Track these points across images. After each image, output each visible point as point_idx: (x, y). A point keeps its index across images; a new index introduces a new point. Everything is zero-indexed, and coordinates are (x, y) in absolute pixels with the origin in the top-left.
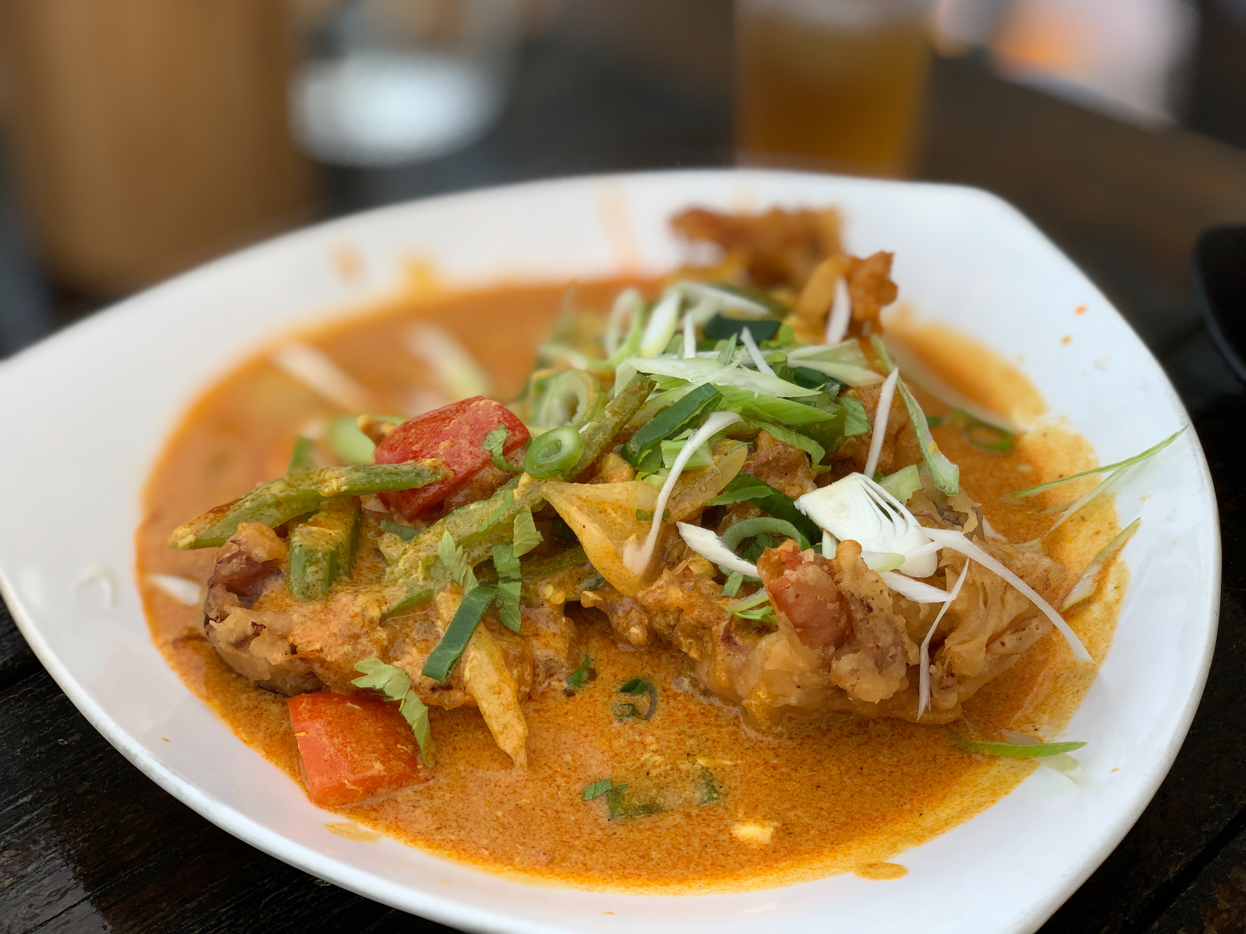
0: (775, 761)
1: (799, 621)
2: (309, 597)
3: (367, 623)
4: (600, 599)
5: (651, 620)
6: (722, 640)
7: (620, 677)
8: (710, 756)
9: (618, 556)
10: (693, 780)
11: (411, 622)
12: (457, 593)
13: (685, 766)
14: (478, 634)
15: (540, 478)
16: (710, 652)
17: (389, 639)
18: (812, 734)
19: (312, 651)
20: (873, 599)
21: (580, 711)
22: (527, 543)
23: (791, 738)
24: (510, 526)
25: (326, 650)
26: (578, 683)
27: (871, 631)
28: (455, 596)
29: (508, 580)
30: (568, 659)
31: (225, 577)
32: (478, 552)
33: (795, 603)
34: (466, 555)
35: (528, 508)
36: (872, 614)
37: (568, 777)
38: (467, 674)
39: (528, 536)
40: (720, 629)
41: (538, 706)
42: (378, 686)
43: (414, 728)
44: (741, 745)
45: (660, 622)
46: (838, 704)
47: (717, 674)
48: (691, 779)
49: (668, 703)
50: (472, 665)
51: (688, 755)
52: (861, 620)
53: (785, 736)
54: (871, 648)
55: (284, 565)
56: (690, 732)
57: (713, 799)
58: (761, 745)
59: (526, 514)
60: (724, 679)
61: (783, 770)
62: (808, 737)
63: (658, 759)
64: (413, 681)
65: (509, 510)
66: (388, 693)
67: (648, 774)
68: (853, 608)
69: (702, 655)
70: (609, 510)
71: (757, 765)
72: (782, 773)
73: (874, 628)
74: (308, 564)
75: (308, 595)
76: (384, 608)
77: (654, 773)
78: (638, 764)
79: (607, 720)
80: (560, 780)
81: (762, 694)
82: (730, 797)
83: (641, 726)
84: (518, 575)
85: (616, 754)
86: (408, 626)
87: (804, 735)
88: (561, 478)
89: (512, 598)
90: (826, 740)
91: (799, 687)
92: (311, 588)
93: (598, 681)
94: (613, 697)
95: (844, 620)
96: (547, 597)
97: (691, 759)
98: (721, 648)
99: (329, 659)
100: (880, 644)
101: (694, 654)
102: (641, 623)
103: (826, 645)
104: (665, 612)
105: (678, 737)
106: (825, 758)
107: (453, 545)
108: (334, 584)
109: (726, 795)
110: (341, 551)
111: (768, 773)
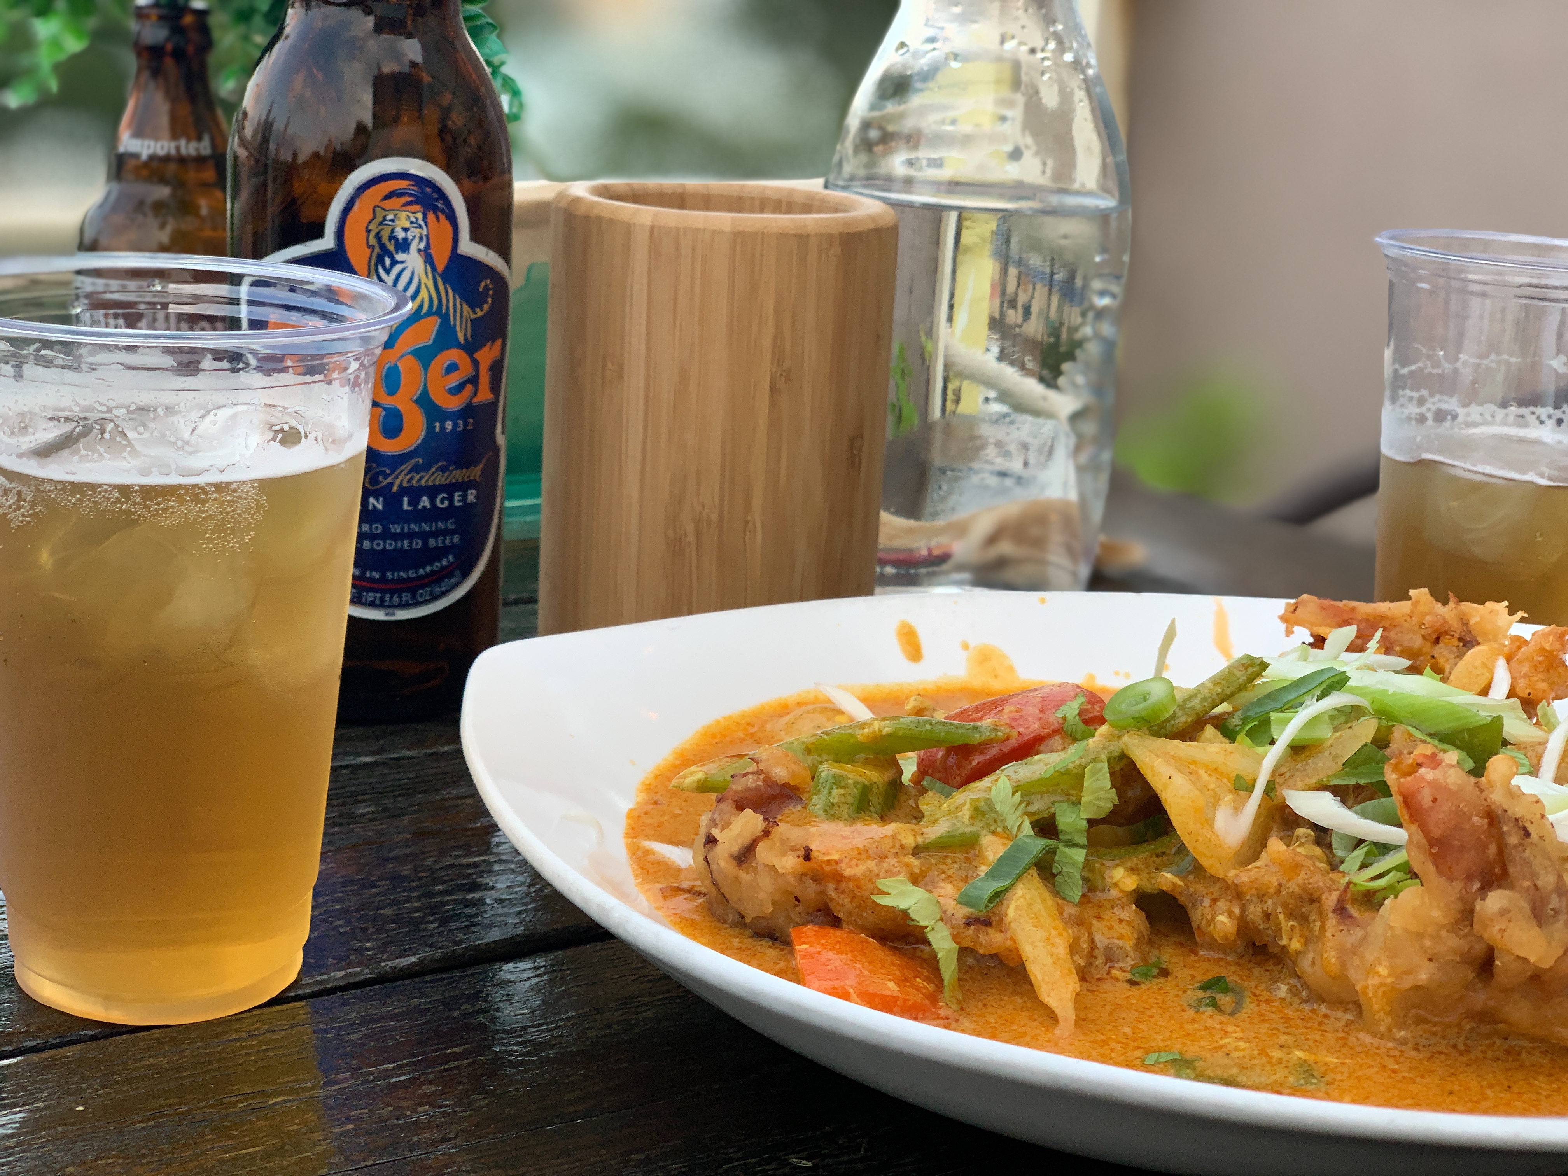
0: (1396, 1067)
1: (1437, 832)
2: (833, 816)
3: (897, 845)
4: (1181, 883)
5: (1243, 909)
6: (1334, 911)
7: (1200, 978)
8: (1309, 1051)
9: (1209, 822)
10: (1287, 1067)
11: (949, 861)
12: (1008, 838)
13: (1277, 1054)
14: (1029, 877)
15: (1122, 729)
16: (1317, 933)
17: (921, 869)
18: (1445, 1051)
19: (829, 861)
20: (1532, 823)
21: (1145, 997)
22: (1098, 803)
23: (1416, 1049)
24: (1080, 777)
25: (846, 861)
26: (1146, 976)
27: (1528, 863)
28: (1006, 841)
29: (1071, 844)
30: (1135, 951)
31: (737, 792)
32: (1038, 806)
33: (1431, 808)
34: (1024, 805)
35: (1104, 757)
36: (1530, 841)
37: (1127, 1044)
38: (1011, 913)
39: (1101, 794)
40: (1330, 900)
41: (1094, 988)
42: (903, 906)
43: (939, 956)
44: (1351, 1048)
45: (1254, 912)
46: (1480, 999)
47: (1325, 955)
48: (1284, 1064)
49: (1258, 1005)
50: (1019, 903)
51: (1281, 1046)
52: (1515, 846)
53: (1410, 1045)
54: (1527, 890)
55: (806, 794)
56: (1286, 1031)
57: (1312, 1083)
58: (1377, 1051)
59: (1099, 765)
60: (1333, 961)
61: (1405, 1074)
62: (1441, 1053)
63: (1242, 1044)
64: (945, 912)
65: (1081, 758)
66: (913, 915)
67: (1228, 1054)
68: (1505, 829)
69: (1307, 941)
70: (1202, 772)
71: (1370, 1067)
72: (1404, 1077)
73: (1532, 859)
74: (835, 786)
75: (832, 812)
76: (920, 840)
77: (1235, 1054)
78: (1217, 1045)
79: (1179, 1008)
80: (1113, 1045)
81: (1383, 970)
82: (1333, 1086)
83: (1223, 1018)
84: (1083, 841)
85: (1188, 1035)
86: (945, 863)
87: (1435, 1049)
88: (1147, 732)
89: (1074, 864)
90: (1464, 1059)
91: (1430, 960)
92: (836, 808)
93: (1169, 979)
94: (1189, 992)
95: (1493, 850)
96: (1115, 880)
97: (1284, 1050)
98: (1332, 921)
99: (848, 872)
100: (1540, 883)
101: (1295, 945)
102: (1230, 914)
103: (1469, 878)
104: (1262, 897)
105: (1270, 1032)
106: (1462, 1073)
107: (1011, 790)
108: (863, 813)
109: (1329, 1084)
110: (875, 790)
111: (1385, 1074)
